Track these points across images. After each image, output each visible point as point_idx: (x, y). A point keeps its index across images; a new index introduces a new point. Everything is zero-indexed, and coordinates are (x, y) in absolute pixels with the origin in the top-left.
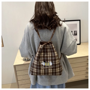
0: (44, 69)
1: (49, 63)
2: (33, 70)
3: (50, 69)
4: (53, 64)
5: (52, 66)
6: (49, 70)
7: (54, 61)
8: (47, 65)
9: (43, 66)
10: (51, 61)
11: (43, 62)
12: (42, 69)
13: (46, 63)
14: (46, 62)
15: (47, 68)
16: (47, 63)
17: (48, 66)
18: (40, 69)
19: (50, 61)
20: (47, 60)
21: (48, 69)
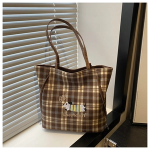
0: (68, 117)
1: (78, 106)
2: (45, 118)
3: (80, 118)
4: (85, 109)
5: (84, 113)
6: (78, 120)
7: (88, 104)
8: (74, 111)
9: (66, 112)
10: (82, 104)
11: (67, 102)
12: (64, 117)
13: (72, 106)
14: (73, 103)
15: (73, 115)
16: (75, 106)
17: (76, 113)
18: (59, 116)
19: (80, 102)
20: (76, 100)
21: (75, 118)
